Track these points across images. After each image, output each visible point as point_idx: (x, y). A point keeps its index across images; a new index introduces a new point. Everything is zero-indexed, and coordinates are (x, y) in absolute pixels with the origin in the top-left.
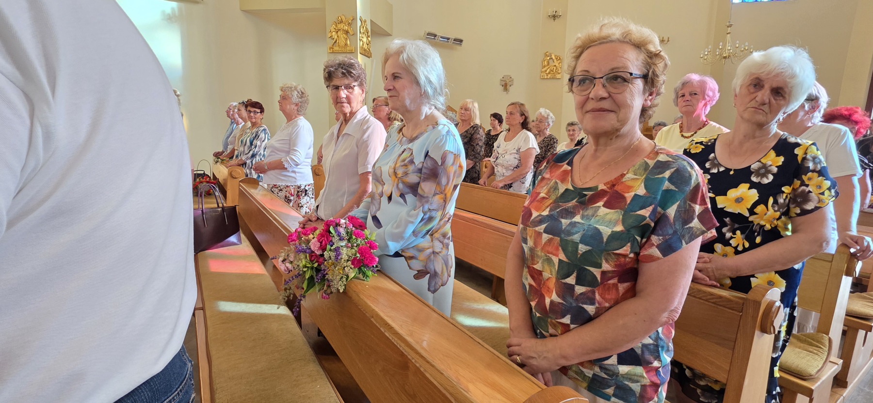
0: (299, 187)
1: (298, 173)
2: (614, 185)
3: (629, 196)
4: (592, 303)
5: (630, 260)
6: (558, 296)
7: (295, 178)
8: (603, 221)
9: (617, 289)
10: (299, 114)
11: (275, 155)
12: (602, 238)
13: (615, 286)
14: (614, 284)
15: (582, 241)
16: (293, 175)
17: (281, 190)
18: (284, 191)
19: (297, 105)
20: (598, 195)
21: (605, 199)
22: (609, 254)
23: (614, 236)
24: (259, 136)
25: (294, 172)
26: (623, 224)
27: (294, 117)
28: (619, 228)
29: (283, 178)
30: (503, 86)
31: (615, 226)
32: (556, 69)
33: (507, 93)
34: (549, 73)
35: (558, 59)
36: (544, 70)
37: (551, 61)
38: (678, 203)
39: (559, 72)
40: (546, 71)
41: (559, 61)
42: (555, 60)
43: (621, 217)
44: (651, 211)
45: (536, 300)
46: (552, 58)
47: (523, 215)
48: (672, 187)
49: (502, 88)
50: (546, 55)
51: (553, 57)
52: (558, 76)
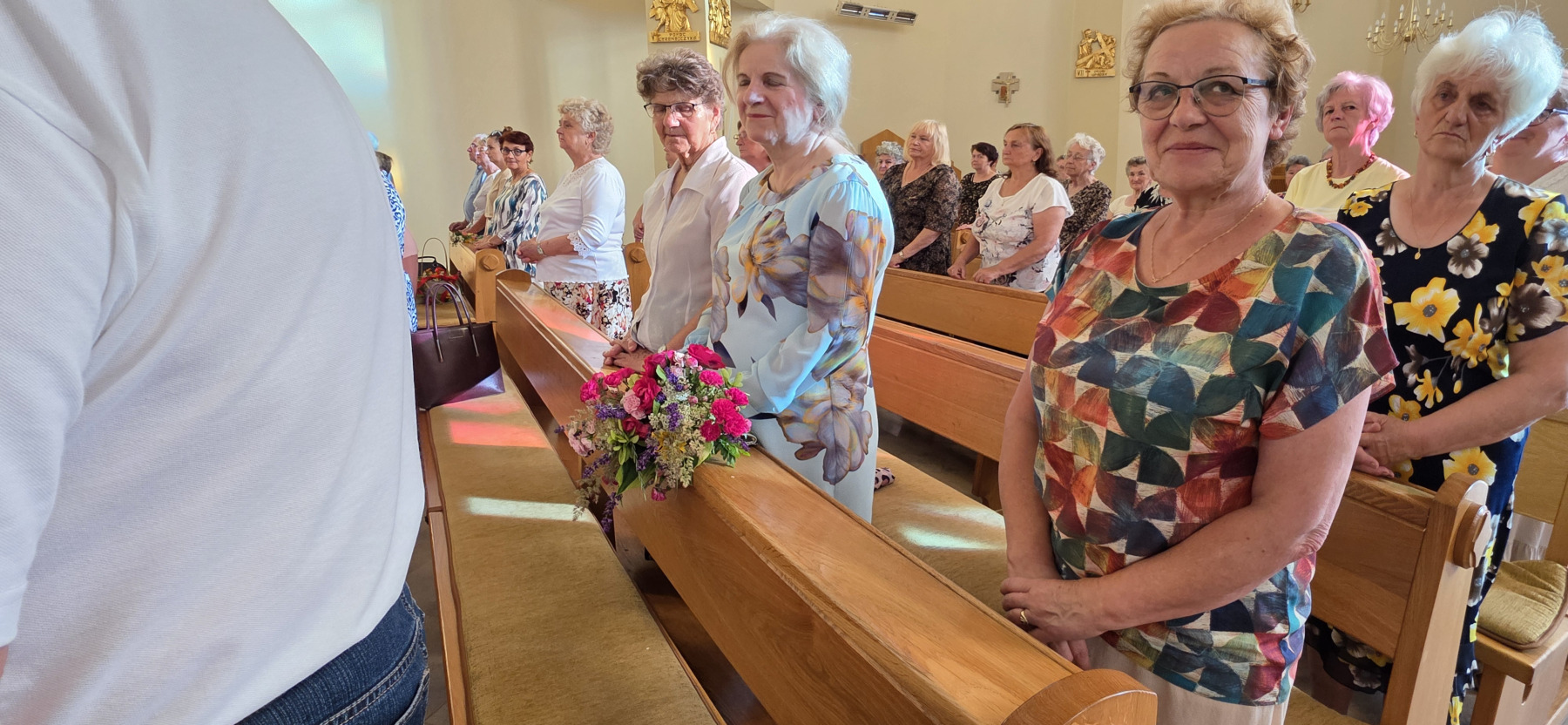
0: (602, 287)
1: (599, 260)
2: (1217, 283)
3: (1245, 304)
4: (1169, 516)
5: (1243, 433)
6: (1105, 501)
7: (594, 270)
8: (1193, 357)
9: (1218, 490)
10: (596, 153)
11: (554, 228)
12: (1191, 389)
13: (1215, 484)
14: (1212, 480)
15: (1154, 396)
16: (589, 263)
17: (569, 293)
18: (575, 295)
19: (591, 135)
20: (1188, 302)
21: (1201, 310)
22: (1204, 422)
23: (1215, 385)
24: (525, 195)
25: (591, 258)
26: (1233, 363)
27: (586, 159)
28: (1225, 370)
29: (571, 270)
30: (997, 92)
31: (1217, 366)
32: (1105, 60)
33: (1007, 106)
34: (1092, 67)
35: (1110, 41)
36: (1081, 61)
37: (1095, 46)
38: (1332, 321)
39: (1112, 64)
40: (1085, 63)
41: (1111, 46)
42: (1103, 45)
43: (1229, 346)
44: (1284, 335)
45: (1060, 509)
46: (1097, 40)
47: (1036, 342)
48: (1324, 288)
49: (997, 96)
50: (1085, 36)
51: (1100, 38)
52: (1110, 72)
